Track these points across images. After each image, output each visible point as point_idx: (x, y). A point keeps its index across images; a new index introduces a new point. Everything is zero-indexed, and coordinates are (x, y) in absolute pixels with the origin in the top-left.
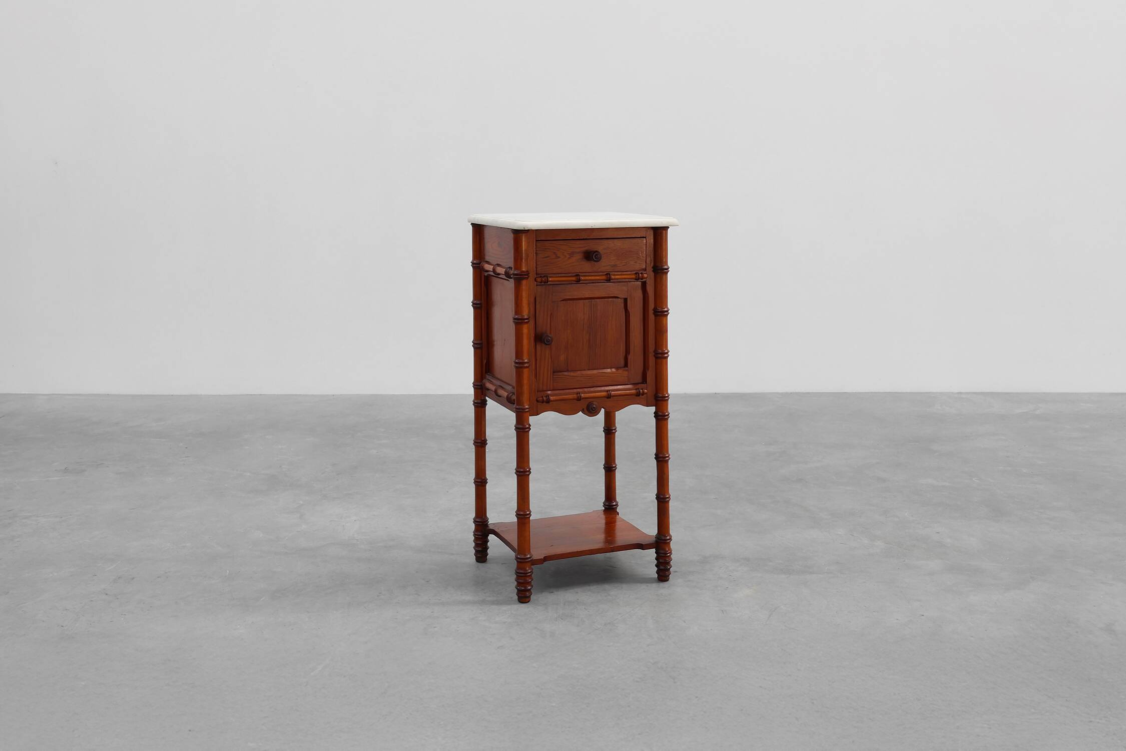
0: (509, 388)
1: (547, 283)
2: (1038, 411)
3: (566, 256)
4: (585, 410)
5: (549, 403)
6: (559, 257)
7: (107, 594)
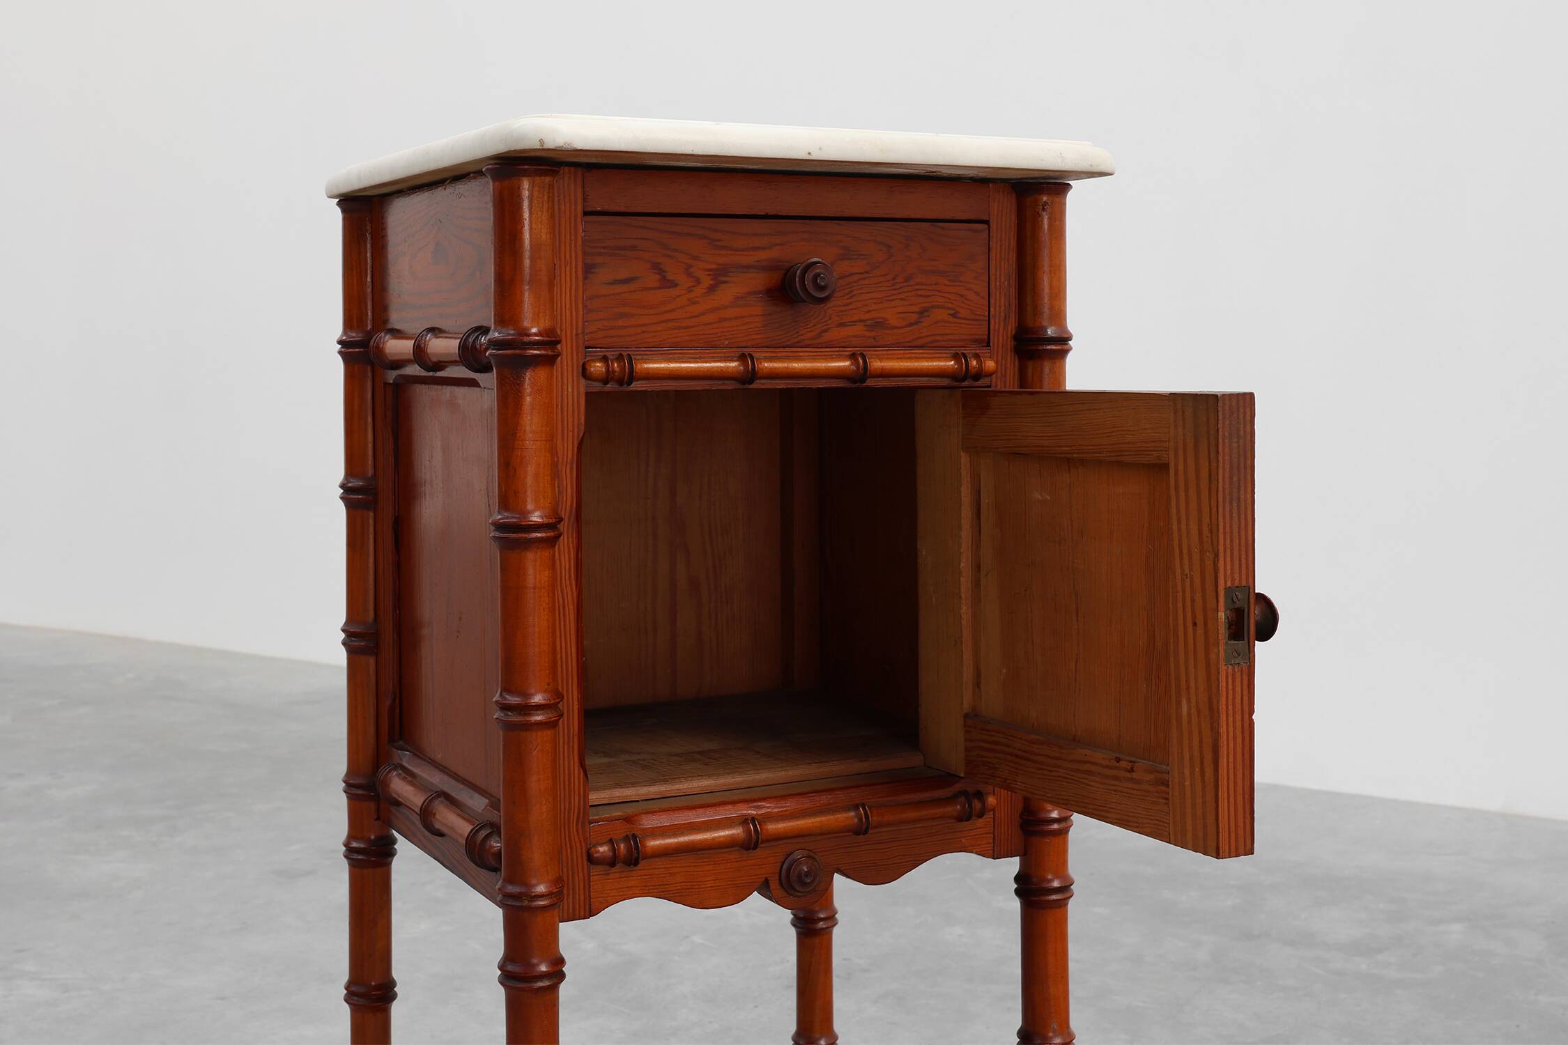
0: (478, 803)
1: (629, 383)
3: (698, 281)
4: (774, 885)
5: (636, 863)
6: (674, 285)
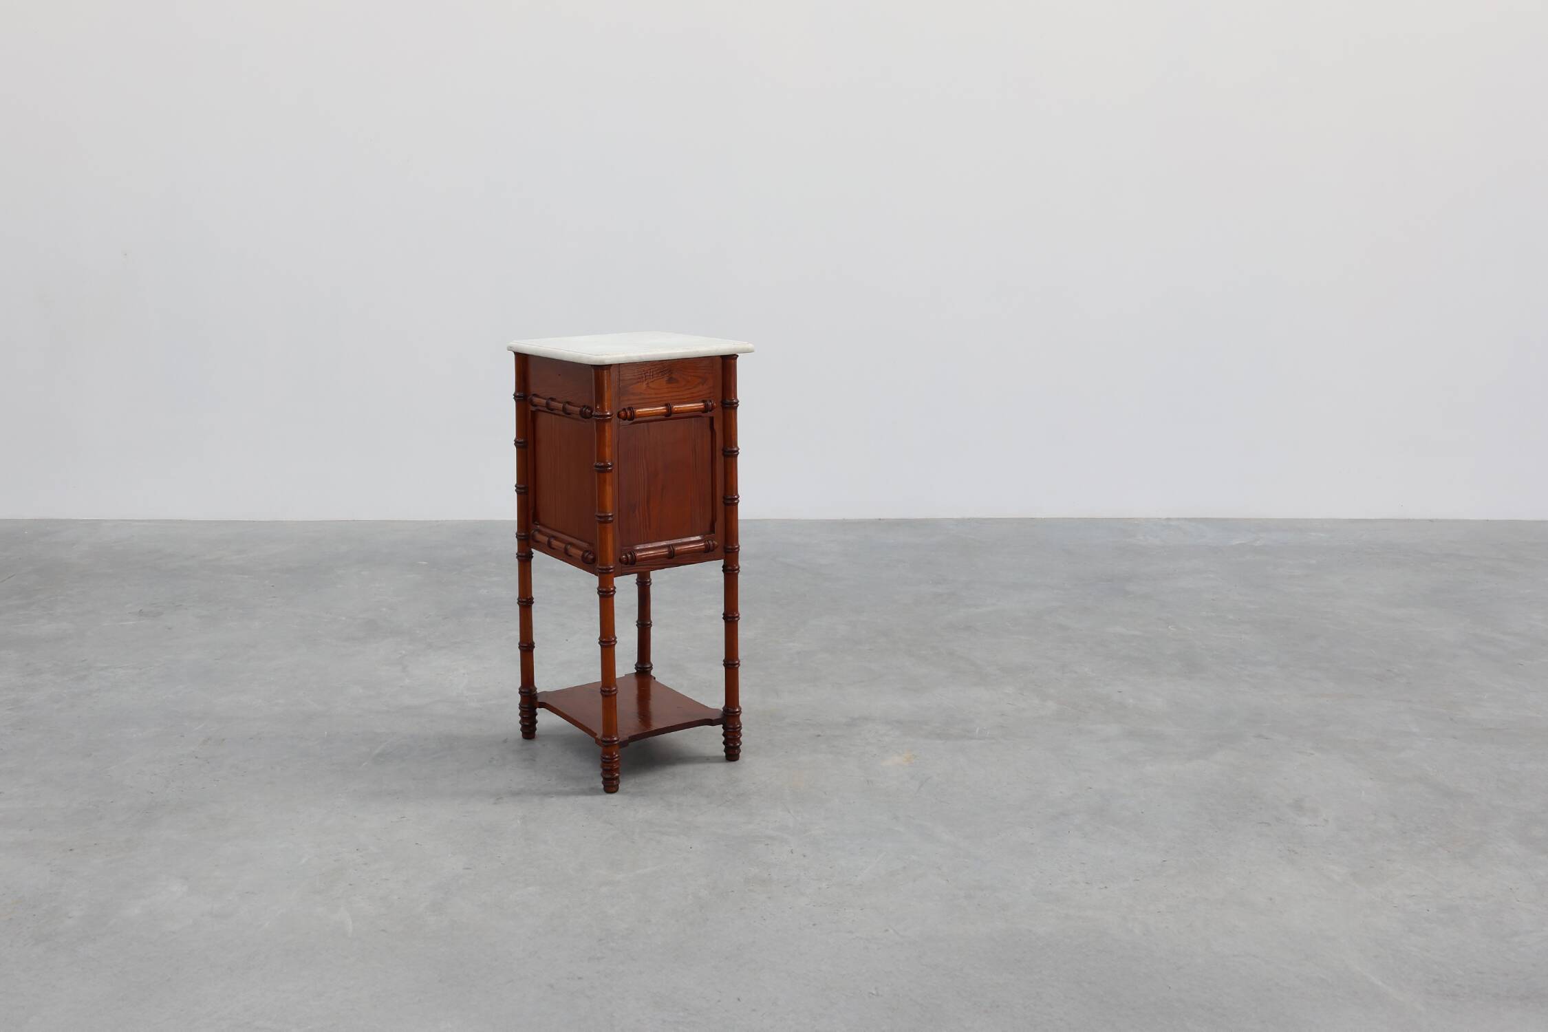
2: (1258, 542)
7: (196, 757)
